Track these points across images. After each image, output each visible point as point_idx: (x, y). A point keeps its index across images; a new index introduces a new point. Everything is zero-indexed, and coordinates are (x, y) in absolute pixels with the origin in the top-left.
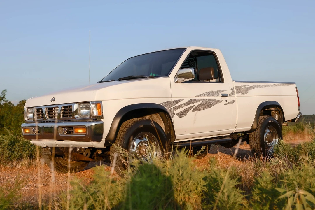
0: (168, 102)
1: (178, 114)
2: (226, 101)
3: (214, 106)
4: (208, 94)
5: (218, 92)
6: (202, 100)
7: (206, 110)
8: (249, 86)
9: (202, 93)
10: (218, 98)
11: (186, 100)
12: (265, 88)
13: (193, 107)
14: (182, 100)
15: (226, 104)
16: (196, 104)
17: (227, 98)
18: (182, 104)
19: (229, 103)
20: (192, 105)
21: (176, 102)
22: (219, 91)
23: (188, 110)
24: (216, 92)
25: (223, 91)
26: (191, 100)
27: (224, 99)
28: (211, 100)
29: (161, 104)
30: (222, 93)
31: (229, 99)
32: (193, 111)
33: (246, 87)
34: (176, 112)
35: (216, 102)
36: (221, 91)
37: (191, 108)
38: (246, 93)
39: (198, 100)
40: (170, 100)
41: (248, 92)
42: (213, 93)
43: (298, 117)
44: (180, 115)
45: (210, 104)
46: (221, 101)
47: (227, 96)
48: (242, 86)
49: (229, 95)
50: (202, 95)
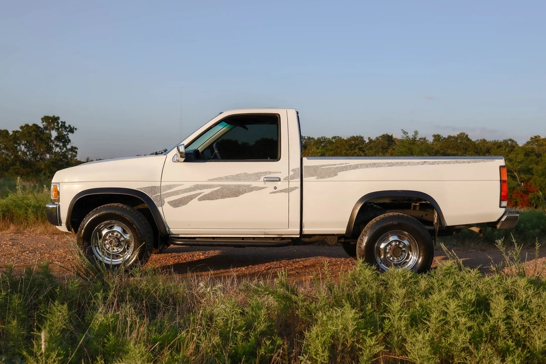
0: (152, 187)
1: (169, 203)
2: (275, 188)
3: (245, 194)
4: (237, 177)
5: (257, 176)
6: (219, 185)
7: (227, 199)
8: (343, 165)
9: (222, 176)
10: (260, 184)
11: (187, 185)
12: (390, 167)
13: (201, 193)
14: (180, 185)
15: (273, 193)
16: (207, 191)
17: (278, 184)
18: (179, 190)
19: (281, 191)
20: (198, 191)
21: (170, 187)
22: (262, 173)
23: (191, 198)
24: (253, 174)
25: (270, 173)
26: (198, 185)
27: (271, 185)
28: (239, 186)
29: (138, 189)
30: (267, 176)
31: (281, 185)
32: (200, 200)
33: (335, 166)
34: (167, 200)
35: (251, 189)
36: (266, 173)
37: (196, 196)
38: (329, 176)
39: (212, 185)
40: (158, 184)
41: (336, 175)
42: (247, 176)
43: (503, 219)
44: (175, 204)
45: (236, 192)
46: (263, 188)
47: (280, 180)
48: (322, 166)
49: (285, 179)
50: (220, 179)
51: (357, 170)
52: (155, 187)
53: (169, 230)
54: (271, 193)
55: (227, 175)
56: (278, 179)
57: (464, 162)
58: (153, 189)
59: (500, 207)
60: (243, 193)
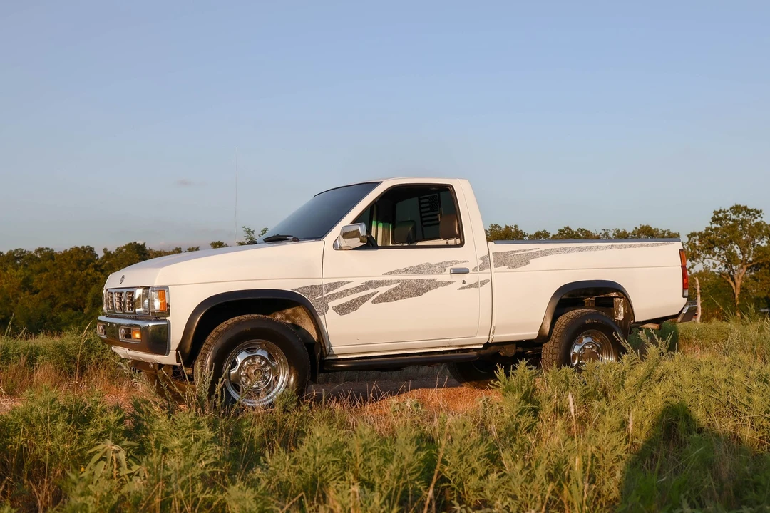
0: (312, 286)
1: (334, 308)
2: (464, 282)
3: (430, 292)
4: (418, 270)
5: (442, 267)
6: (398, 281)
7: (408, 300)
8: (534, 251)
9: (401, 267)
10: (445, 277)
11: (357, 282)
13: (374, 294)
14: (348, 282)
15: (463, 288)
16: (383, 290)
17: (466, 277)
18: (348, 290)
19: (471, 286)
20: (372, 290)
21: (335, 286)
22: (447, 263)
23: (363, 300)
24: (438, 264)
25: (456, 263)
26: (371, 282)
27: (458, 278)
28: (422, 281)
29: (294, 289)
30: (454, 266)
31: (470, 278)
32: (374, 302)
33: (525, 252)
34: (331, 304)
35: (435, 285)
36: (451, 262)
37: (369, 296)
38: (521, 265)
39: (389, 281)
40: (318, 282)
41: (527, 263)
42: (430, 268)
43: (684, 312)
44: (342, 310)
45: (418, 289)
46: (450, 283)
47: (468, 272)
48: (512, 252)
49: (473, 270)
50: (399, 272)
51: (548, 256)
52: (315, 286)
53: (330, 349)
54: (459, 289)
55: (407, 266)
56: (466, 271)
57: (648, 245)
58: (313, 289)
59: (684, 297)
60: (428, 291)
